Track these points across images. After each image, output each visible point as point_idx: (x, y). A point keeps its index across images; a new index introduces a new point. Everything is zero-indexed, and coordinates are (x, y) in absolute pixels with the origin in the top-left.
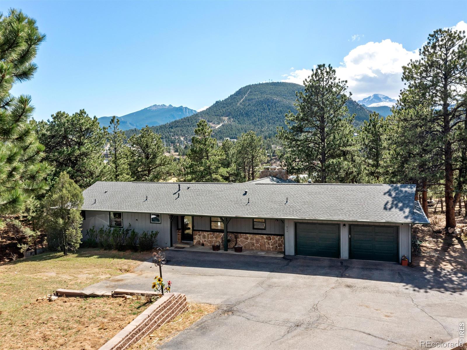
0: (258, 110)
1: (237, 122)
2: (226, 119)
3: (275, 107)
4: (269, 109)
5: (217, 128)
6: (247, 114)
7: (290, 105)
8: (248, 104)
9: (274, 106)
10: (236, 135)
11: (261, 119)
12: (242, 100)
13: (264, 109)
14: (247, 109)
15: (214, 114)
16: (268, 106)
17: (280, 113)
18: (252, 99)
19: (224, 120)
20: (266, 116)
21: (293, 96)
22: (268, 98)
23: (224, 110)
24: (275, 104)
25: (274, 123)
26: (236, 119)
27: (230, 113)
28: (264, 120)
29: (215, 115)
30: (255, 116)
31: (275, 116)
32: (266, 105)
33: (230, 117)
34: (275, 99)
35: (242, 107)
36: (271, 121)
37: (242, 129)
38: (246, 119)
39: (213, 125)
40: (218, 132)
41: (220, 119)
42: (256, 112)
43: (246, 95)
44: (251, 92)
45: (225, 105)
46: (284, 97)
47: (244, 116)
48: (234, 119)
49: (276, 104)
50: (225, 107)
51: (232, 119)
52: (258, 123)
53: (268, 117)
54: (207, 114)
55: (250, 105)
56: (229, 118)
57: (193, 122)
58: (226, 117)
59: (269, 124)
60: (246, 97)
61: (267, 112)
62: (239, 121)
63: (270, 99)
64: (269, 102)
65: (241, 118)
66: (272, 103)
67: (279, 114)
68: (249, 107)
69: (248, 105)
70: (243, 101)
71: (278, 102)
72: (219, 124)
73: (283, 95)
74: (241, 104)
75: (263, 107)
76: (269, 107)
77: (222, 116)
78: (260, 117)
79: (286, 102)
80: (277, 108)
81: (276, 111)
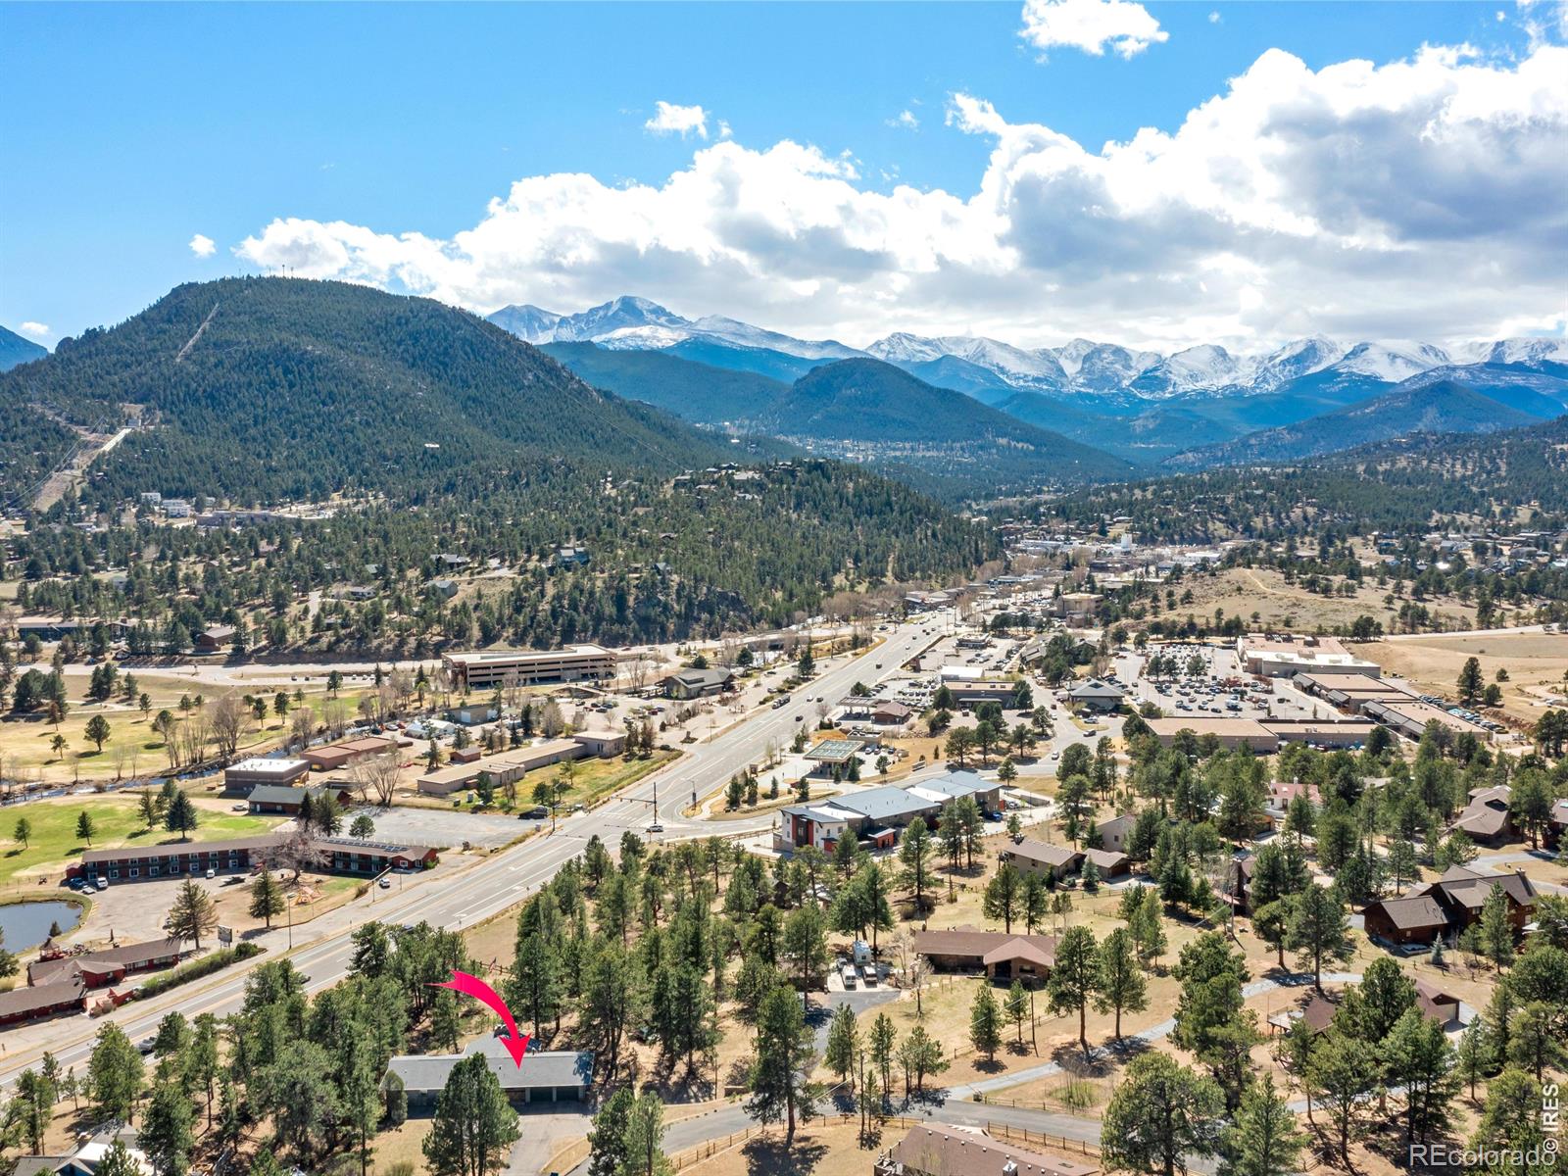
0: (250, 384)
1: (178, 424)
2: (135, 409)
3: (312, 377)
4: (291, 385)
5: (108, 447)
6: (211, 396)
7: (360, 376)
8: (212, 359)
9: (307, 375)
10: (181, 480)
11: (265, 418)
12: (191, 342)
13: (273, 384)
14: (210, 377)
15: (89, 391)
16: (287, 371)
17: (329, 401)
18: (226, 341)
19: (130, 416)
20: (281, 409)
21: (369, 339)
22: (286, 344)
23: (126, 374)
24: (310, 366)
25: (310, 436)
26: (172, 412)
27: (150, 389)
28: (274, 425)
29: (93, 396)
30: (242, 406)
31: (312, 411)
32: (280, 370)
33: (153, 403)
34: (310, 348)
35: (192, 369)
36: (297, 427)
37: (201, 461)
38: (209, 413)
39: (91, 437)
40: (116, 471)
41: (115, 413)
42: (245, 395)
43: (206, 325)
44: (221, 314)
45: (128, 359)
46: (340, 341)
47: (203, 403)
48: (168, 412)
49: (314, 369)
50: (128, 366)
51: (159, 413)
52: (252, 431)
53: (288, 412)
54: (63, 387)
55: (219, 364)
56: (148, 410)
57: (11, 423)
58: (136, 402)
59: (294, 438)
60: (204, 332)
61: (282, 396)
62: (184, 423)
63: (293, 348)
64: (289, 359)
65: (193, 410)
66: (301, 362)
67: (324, 404)
68: (220, 371)
69: (216, 366)
70: (196, 347)
71: (321, 360)
72: (112, 431)
73: (337, 335)
74: (187, 357)
75: (268, 374)
76: (290, 376)
77: (121, 399)
78: (260, 411)
79: (346, 360)
80: (317, 383)
81: (315, 392)
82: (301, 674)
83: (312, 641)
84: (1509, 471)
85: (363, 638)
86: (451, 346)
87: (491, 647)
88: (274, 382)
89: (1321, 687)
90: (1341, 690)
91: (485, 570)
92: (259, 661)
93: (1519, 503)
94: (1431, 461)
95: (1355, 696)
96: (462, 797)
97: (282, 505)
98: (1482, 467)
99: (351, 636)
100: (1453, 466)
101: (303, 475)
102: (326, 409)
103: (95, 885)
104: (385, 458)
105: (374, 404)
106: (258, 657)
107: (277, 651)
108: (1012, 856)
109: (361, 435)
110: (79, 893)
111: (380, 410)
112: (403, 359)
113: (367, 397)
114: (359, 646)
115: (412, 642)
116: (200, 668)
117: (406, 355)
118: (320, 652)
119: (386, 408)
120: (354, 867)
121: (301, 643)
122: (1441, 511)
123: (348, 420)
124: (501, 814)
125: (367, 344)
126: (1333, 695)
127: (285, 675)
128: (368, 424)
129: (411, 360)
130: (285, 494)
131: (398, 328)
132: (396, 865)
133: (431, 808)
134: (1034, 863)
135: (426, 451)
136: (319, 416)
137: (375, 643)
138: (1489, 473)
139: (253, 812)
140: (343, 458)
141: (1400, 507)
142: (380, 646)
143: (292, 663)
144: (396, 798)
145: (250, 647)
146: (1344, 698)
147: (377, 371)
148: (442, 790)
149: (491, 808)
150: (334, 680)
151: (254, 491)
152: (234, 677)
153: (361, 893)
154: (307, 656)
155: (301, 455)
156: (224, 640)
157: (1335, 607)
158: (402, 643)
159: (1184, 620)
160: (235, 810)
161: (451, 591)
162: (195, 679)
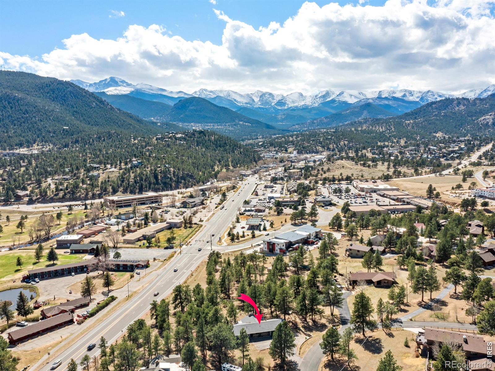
3: (19, 105)
4: (11, 108)
7: (36, 104)
9: (17, 104)
11: (3, 119)
13: (5, 107)
16: (9, 103)
17: (26, 113)
20: (9, 116)
21: (37, 91)
22: (8, 93)
24: (18, 101)
25: (20, 125)
28: (7, 121)
31: (20, 117)
32: (7, 102)
34: (17, 95)
36: (16, 122)
46: (27, 92)
53: (11, 117)
59: (15, 126)
61: (8, 111)
63: (10, 95)
64: (9, 98)
66: (14, 100)
67: (24, 114)
71: (21, 99)
73: (25, 90)
75: (3, 104)
76: (11, 105)
79: (30, 99)
80: (21, 107)
81: (20, 110)
82: (56, 206)
83: (56, 195)
84: (395, 129)
85: (74, 193)
86: (66, 94)
87: (116, 194)
88: (5, 106)
89: (387, 195)
90: (394, 196)
91: (107, 169)
92: (39, 202)
93: (400, 139)
94: (372, 127)
95: (400, 197)
96: (140, 243)
97: (16, 149)
98: (387, 128)
99: (69, 192)
100: (379, 128)
101: (22, 139)
102: (25, 116)
103: (34, 281)
104: (50, 132)
105: (42, 114)
106: (37, 201)
107: (44, 198)
108: (350, 250)
109: (40, 125)
110: (30, 284)
111: (45, 116)
112: (49, 98)
113: (39, 112)
114: (73, 196)
115: (90, 194)
116: (20, 206)
117: (50, 97)
118: (60, 198)
119: (47, 115)
120: (121, 269)
121: (52, 196)
122: (380, 141)
123: (34, 119)
124: (157, 248)
125: (37, 93)
126: (392, 197)
127: (51, 207)
128: (41, 121)
129: (52, 99)
130: (16, 145)
131: (47, 88)
132: (138, 267)
133: (132, 248)
134: (358, 251)
135: (64, 130)
136: (23, 118)
137: (78, 194)
138: (390, 130)
139: (72, 253)
140: (34, 132)
141: (369, 141)
142: (80, 195)
143: (51, 203)
144: (119, 245)
145: (34, 198)
146: (396, 198)
147: (41, 102)
148: (132, 242)
149: (152, 246)
150: (70, 208)
151: (5, 145)
152: (33, 208)
153: (132, 277)
154: (55, 200)
155: (19, 131)
156: (24, 196)
157: (373, 171)
158: (87, 194)
159: (331, 177)
160: (65, 253)
161: (98, 176)
162: (19, 210)
